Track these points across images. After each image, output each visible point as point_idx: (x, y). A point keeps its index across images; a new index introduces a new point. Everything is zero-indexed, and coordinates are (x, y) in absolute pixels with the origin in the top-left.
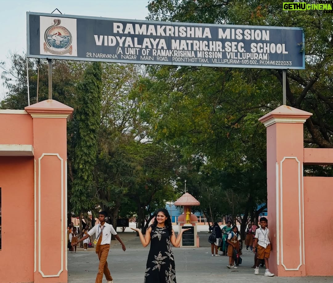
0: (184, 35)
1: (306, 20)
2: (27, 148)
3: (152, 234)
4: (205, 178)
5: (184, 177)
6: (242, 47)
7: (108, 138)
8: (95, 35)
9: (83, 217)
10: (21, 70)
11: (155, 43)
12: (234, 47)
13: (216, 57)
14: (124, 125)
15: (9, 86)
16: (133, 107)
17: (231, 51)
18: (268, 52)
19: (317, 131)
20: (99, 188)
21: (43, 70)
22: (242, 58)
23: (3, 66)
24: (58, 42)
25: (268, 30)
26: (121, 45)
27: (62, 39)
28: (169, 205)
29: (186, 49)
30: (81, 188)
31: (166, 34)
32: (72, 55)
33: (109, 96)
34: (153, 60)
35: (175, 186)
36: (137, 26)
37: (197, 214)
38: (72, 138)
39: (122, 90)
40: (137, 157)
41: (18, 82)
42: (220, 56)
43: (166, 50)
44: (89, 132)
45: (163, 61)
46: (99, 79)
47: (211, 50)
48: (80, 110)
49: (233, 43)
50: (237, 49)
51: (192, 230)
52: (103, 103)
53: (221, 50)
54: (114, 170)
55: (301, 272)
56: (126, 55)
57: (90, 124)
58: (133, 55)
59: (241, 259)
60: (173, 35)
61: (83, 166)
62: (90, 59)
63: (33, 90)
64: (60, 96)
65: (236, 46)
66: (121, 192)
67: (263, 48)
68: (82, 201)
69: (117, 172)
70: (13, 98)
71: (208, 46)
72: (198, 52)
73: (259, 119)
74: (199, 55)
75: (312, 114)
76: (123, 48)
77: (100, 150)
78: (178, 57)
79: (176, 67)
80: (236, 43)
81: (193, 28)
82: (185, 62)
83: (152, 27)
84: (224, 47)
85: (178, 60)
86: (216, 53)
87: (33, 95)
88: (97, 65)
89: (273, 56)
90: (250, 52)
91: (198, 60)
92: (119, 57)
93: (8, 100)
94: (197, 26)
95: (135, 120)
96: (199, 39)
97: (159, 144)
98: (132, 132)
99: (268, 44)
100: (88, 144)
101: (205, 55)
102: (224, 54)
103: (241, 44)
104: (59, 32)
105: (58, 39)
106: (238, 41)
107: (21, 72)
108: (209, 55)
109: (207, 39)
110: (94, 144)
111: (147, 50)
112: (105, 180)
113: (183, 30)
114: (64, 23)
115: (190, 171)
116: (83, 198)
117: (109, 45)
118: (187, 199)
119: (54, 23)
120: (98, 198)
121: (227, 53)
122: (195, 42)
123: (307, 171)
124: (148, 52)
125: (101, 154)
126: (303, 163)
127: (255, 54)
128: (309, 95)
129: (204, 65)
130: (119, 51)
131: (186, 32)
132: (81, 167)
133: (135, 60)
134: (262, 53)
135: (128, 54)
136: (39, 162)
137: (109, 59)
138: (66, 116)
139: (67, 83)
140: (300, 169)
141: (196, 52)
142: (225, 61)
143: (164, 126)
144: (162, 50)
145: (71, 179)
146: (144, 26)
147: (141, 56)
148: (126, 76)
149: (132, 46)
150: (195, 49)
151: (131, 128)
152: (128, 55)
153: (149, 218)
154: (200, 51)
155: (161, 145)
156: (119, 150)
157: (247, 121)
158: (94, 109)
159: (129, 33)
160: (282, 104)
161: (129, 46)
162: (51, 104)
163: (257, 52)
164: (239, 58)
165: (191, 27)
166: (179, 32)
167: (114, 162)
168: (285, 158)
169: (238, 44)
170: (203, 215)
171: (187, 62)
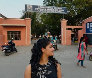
8: (35, 8)
11: (44, 9)
24: (29, 9)
32: (32, 11)
73: (60, 21)
75: (68, 21)
84: (55, 10)
91: (51, 12)
96: (51, 9)
99: (61, 10)
113: (48, 7)
126: (66, 28)
136: (26, 27)
138: (31, 20)
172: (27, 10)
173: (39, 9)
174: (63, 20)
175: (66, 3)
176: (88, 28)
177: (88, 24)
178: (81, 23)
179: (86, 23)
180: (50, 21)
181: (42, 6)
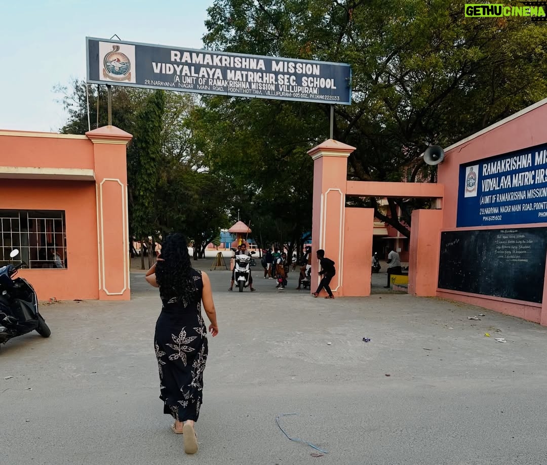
0: (239, 66)
1: (354, 56)
2: (89, 173)
4: (257, 207)
5: (237, 205)
6: (294, 81)
7: (166, 167)
8: (153, 63)
9: (144, 241)
10: (82, 95)
11: (211, 73)
12: (286, 80)
13: (269, 89)
14: (182, 154)
15: (71, 111)
16: (190, 137)
17: (284, 84)
18: (318, 86)
19: (359, 166)
20: (158, 214)
22: (293, 91)
23: (65, 91)
24: (117, 69)
25: (318, 64)
26: (178, 73)
27: (120, 66)
28: (224, 232)
29: (241, 80)
30: (142, 213)
31: (221, 64)
32: (131, 82)
33: (167, 125)
34: (209, 89)
35: (230, 215)
36: (194, 55)
37: (248, 241)
38: (133, 165)
39: (179, 119)
40: (194, 186)
41: (80, 108)
42: (273, 88)
43: (222, 80)
44: (149, 160)
45: (219, 91)
46: (160, 109)
47: (265, 82)
48: (140, 138)
49: (285, 75)
50: (289, 82)
53: (274, 82)
54: (173, 198)
55: (339, 293)
56: (183, 83)
57: (150, 152)
58: (190, 84)
59: (287, 282)
60: (228, 65)
61: (144, 193)
63: (93, 116)
64: (120, 122)
65: (289, 79)
66: (179, 219)
67: (313, 82)
68: (143, 227)
69: (176, 199)
70: (75, 123)
71: (262, 78)
72: (252, 83)
73: (308, 152)
74: (254, 86)
75: (355, 149)
76: (180, 77)
77: (159, 178)
78: (233, 88)
79: (231, 97)
80: (288, 76)
81: (248, 60)
82: (240, 93)
83: (208, 57)
84: (276, 80)
85: (233, 90)
86: (269, 85)
87: (93, 122)
89: (323, 91)
90: (301, 86)
91: (252, 91)
92: (177, 86)
93: (70, 126)
94: (252, 58)
95: (191, 150)
96: (253, 71)
97: (214, 174)
98: (190, 161)
99: (318, 79)
100: (149, 172)
101: (258, 86)
102: (277, 87)
103: (293, 77)
104: (118, 59)
105: (117, 66)
106: (291, 75)
107: (83, 98)
108: (262, 87)
109: (261, 71)
110: (154, 172)
111: (204, 79)
112: (165, 207)
113: (238, 61)
114: (123, 49)
115: (243, 201)
116: (144, 223)
117: (167, 73)
118: (240, 227)
119: (112, 49)
120: (158, 224)
121: (280, 86)
122: (250, 73)
123: (348, 203)
124: (204, 81)
125: (160, 182)
126: (346, 195)
127: (306, 88)
129: (258, 97)
130: (176, 80)
131: (241, 63)
132: (142, 193)
133: (192, 89)
134: (313, 87)
135: (185, 82)
136: (100, 186)
137: (167, 86)
138: (126, 142)
139: (128, 110)
140: (343, 200)
141: (250, 84)
142: (277, 94)
143: (217, 155)
144: (218, 80)
145: (132, 206)
146: (201, 56)
147: (198, 86)
148: (184, 106)
149: (189, 74)
150: (249, 81)
151: (188, 157)
152: (185, 84)
153: (205, 243)
154: (254, 83)
155: (216, 175)
156: (177, 178)
157: (296, 153)
158: (154, 138)
159: (186, 61)
160: (329, 138)
161: (186, 74)
162: (110, 130)
163: (308, 86)
164: (291, 91)
165: (246, 58)
166: (234, 62)
167: (173, 190)
168: (329, 189)
169: (290, 76)
170: (254, 242)
171: (242, 93)
172: (102, 77)
173: (178, 70)
174: (330, 143)
175: (345, 39)
177: (476, 168)
178: (435, 168)
179: (463, 167)
181: (198, 54)
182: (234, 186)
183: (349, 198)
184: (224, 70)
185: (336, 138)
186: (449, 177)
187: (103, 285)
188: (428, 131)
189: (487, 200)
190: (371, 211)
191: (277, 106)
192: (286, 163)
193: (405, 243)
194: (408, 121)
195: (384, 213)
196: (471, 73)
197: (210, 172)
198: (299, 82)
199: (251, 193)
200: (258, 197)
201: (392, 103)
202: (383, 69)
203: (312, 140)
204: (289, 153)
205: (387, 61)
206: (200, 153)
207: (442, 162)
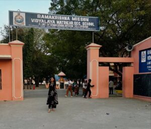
0: (61, 19)
2: (9, 56)
3: (50, 85)
4: (67, 67)
5: (61, 66)
7: (36, 54)
8: (31, 19)
11: (51, 22)
13: (71, 27)
14: (41, 49)
15: (3, 35)
16: (44, 43)
17: (76, 25)
18: (88, 25)
19: (103, 52)
21: (14, 30)
25: (88, 18)
28: (56, 76)
29: (61, 24)
31: (55, 18)
32: (24, 25)
34: (51, 27)
35: (58, 70)
36: (45, 16)
38: (25, 53)
39: (40, 37)
40: (46, 60)
41: (6, 34)
44: (30, 51)
45: (54, 28)
46: (33, 34)
48: (27, 44)
50: (78, 24)
51: (63, 83)
52: (35, 42)
56: (42, 25)
57: (30, 49)
58: (44, 26)
60: (57, 19)
62: (30, 26)
63: (11, 37)
64: (20, 39)
66: (40, 71)
67: (86, 24)
70: (5, 40)
71: (69, 23)
73: (85, 48)
74: (66, 26)
75: (102, 46)
76: (41, 23)
77: (33, 58)
79: (57, 30)
82: (61, 28)
83: (50, 16)
84: (74, 23)
85: (59, 27)
86: (71, 25)
87: (11, 39)
88: (32, 29)
89: (90, 27)
92: (39, 26)
94: (65, 16)
96: (66, 21)
98: (44, 52)
99: (88, 23)
102: (74, 26)
104: (19, 18)
105: (19, 20)
107: (7, 31)
108: (69, 26)
109: (68, 20)
111: (49, 24)
113: (60, 17)
114: (21, 14)
117: (36, 22)
118: (62, 74)
119: (18, 14)
120: (33, 73)
122: (64, 21)
127: (84, 26)
128: (101, 40)
129: (67, 29)
130: (39, 24)
132: (27, 63)
136: (13, 61)
137: (36, 27)
138: (22, 46)
139: (22, 35)
140: (98, 64)
142: (74, 28)
144: (54, 24)
147: (47, 26)
150: (64, 24)
151: (44, 50)
155: (53, 56)
156: (40, 57)
159: (43, 18)
161: (43, 22)
162: (17, 42)
164: (79, 27)
165: (63, 16)
168: (93, 60)
169: (78, 22)
170: (67, 79)
172: (14, 24)
173: (40, 21)
174: (93, 44)
175: (98, 8)
176: (145, 61)
177: (145, 52)
178: (130, 52)
179: (140, 52)
180: (65, 47)
181: (47, 15)
182: (60, 60)
183: (100, 63)
184: (56, 21)
185: (95, 43)
186: (136, 55)
187: (14, 95)
188: (127, 39)
189: (149, 63)
190: (108, 68)
191: (74, 32)
192: (78, 51)
193: (121, 79)
194: (120, 36)
195: (113, 68)
196: (142, 19)
197: (51, 55)
198: (81, 24)
199: (66, 62)
200: (68, 63)
201: (114, 30)
202: (111, 19)
203: (86, 43)
204: (78, 48)
205: (112, 16)
206: (48, 49)
207: (133, 50)
